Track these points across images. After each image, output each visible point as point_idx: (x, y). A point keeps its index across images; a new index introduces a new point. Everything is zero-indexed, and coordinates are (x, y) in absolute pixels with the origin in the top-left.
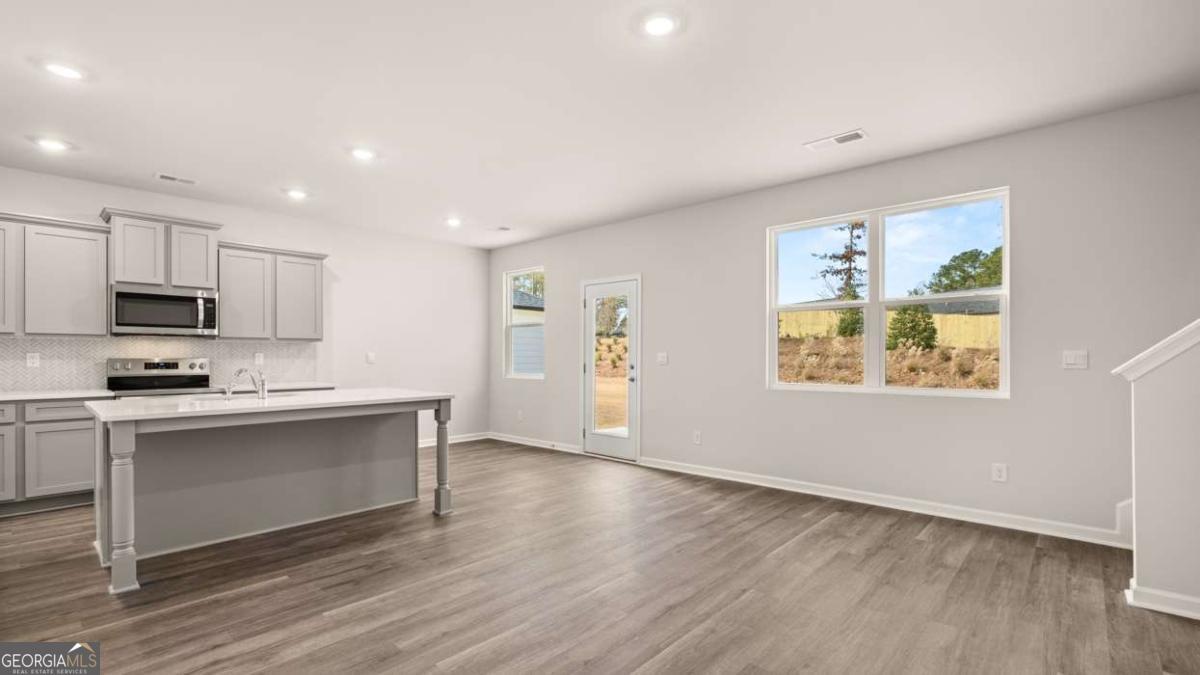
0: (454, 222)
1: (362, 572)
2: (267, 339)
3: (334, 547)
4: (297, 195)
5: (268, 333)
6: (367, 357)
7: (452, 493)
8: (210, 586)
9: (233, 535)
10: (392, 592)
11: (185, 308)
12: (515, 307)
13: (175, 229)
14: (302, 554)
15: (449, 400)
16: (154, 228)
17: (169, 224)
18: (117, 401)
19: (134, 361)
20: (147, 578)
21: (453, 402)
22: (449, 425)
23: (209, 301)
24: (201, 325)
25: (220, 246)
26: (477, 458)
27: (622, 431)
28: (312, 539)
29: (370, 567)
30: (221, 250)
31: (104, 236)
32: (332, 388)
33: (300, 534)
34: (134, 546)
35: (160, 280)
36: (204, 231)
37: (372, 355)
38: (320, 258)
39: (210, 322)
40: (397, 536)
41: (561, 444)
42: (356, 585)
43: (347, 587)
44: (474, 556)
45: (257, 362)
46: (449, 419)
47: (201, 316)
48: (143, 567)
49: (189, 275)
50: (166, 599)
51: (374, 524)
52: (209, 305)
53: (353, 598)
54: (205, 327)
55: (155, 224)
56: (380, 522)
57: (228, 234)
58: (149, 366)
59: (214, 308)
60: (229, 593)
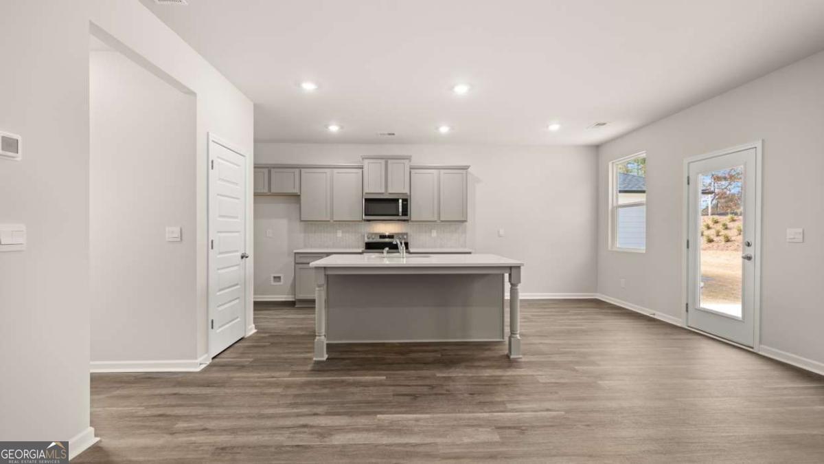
0: (554, 127)
1: (425, 390)
2: (435, 221)
3: (426, 364)
4: (444, 130)
5: (436, 219)
6: (499, 232)
7: (522, 342)
8: (349, 370)
9: (389, 339)
10: (428, 416)
11: (393, 205)
12: (620, 192)
13: (390, 161)
14: (407, 363)
15: (519, 267)
16: (380, 163)
17: (386, 159)
18: (362, 255)
19: (376, 234)
20: (334, 355)
21: (522, 267)
22: (519, 287)
23: (405, 201)
24: (400, 214)
25: (411, 168)
26: (575, 314)
27: (733, 309)
28: (420, 354)
29: (432, 387)
30: (413, 171)
31: (361, 170)
32: (470, 253)
33: (415, 348)
34: (325, 336)
35: (383, 191)
36: (402, 161)
37: (502, 232)
38: (465, 168)
39: (405, 212)
40: (467, 367)
41: (660, 314)
42: (413, 401)
43: (407, 399)
44: (509, 406)
45: (433, 235)
46: (520, 282)
47: (400, 210)
48: (330, 347)
49: (396, 188)
50: (327, 371)
51: (462, 353)
52: (405, 203)
53: (403, 410)
54: (403, 215)
55: (379, 161)
56: (466, 353)
57: (415, 162)
58: (382, 237)
59: (407, 204)
60: (350, 379)
